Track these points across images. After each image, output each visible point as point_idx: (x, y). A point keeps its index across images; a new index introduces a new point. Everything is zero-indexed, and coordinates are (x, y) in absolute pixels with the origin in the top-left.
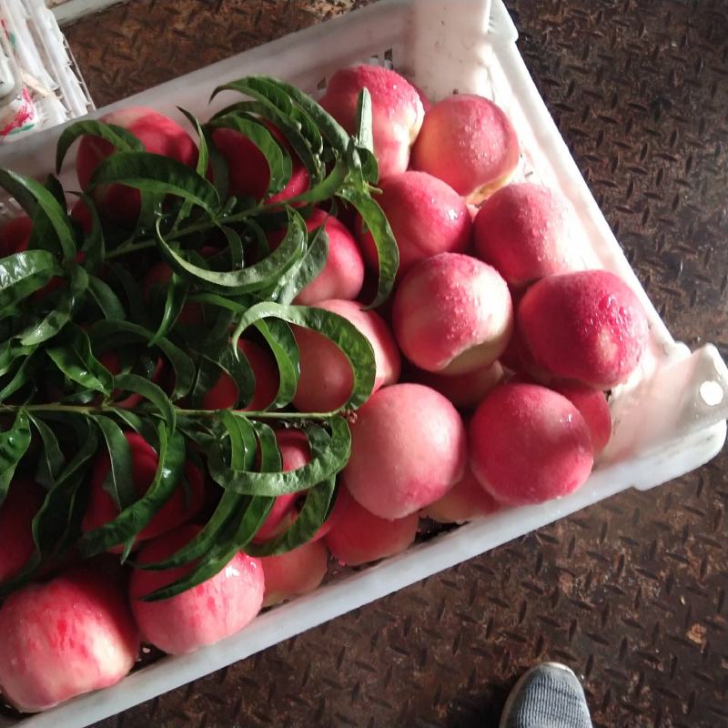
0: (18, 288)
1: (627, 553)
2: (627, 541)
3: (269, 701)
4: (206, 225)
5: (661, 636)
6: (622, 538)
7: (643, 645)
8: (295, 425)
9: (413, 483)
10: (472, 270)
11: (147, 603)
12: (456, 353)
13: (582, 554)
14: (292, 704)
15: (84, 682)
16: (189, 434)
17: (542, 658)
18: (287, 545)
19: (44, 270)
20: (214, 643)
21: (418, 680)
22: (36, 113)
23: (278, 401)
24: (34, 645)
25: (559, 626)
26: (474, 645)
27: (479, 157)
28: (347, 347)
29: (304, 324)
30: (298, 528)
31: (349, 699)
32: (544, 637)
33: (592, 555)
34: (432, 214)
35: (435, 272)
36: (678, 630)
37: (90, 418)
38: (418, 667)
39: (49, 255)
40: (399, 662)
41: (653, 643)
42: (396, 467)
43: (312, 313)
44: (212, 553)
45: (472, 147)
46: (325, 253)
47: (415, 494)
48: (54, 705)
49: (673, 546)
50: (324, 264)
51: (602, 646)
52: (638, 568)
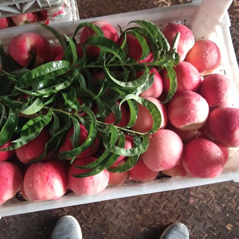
0: (58, 71)
1: (214, 196)
2: (214, 192)
3: (90, 212)
4: (118, 65)
5: (218, 224)
6: (213, 191)
7: (211, 225)
8: (131, 135)
9: (164, 162)
10: (199, 99)
11: (74, 177)
12: (187, 124)
13: (199, 192)
14: (97, 214)
15: (49, 197)
16: (98, 129)
17: (178, 221)
18: (120, 171)
19: (66, 67)
20: (91, 194)
21: (138, 218)
22: (64, 12)
23: (128, 126)
24: (38, 181)
25: (186, 212)
26: (158, 212)
27: (208, 62)
28: (153, 114)
29: (141, 104)
30: (125, 166)
31: (115, 218)
32: (181, 215)
33: (202, 193)
34: (190, 77)
35: (187, 97)
36: (224, 224)
37: (70, 117)
38: (139, 214)
39: (69, 63)
40: (133, 211)
41: (215, 226)
42: (160, 156)
43: (145, 101)
44: (98, 168)
45: (207, 58)
46: (153, 82)
47: (164, 166)
48: (39, 201)
49: (229, 197)
50: (151, 86)
51: (198, 222)
52: (216, 201)
